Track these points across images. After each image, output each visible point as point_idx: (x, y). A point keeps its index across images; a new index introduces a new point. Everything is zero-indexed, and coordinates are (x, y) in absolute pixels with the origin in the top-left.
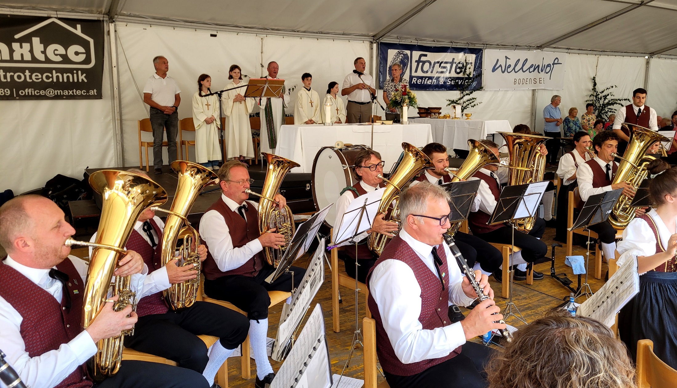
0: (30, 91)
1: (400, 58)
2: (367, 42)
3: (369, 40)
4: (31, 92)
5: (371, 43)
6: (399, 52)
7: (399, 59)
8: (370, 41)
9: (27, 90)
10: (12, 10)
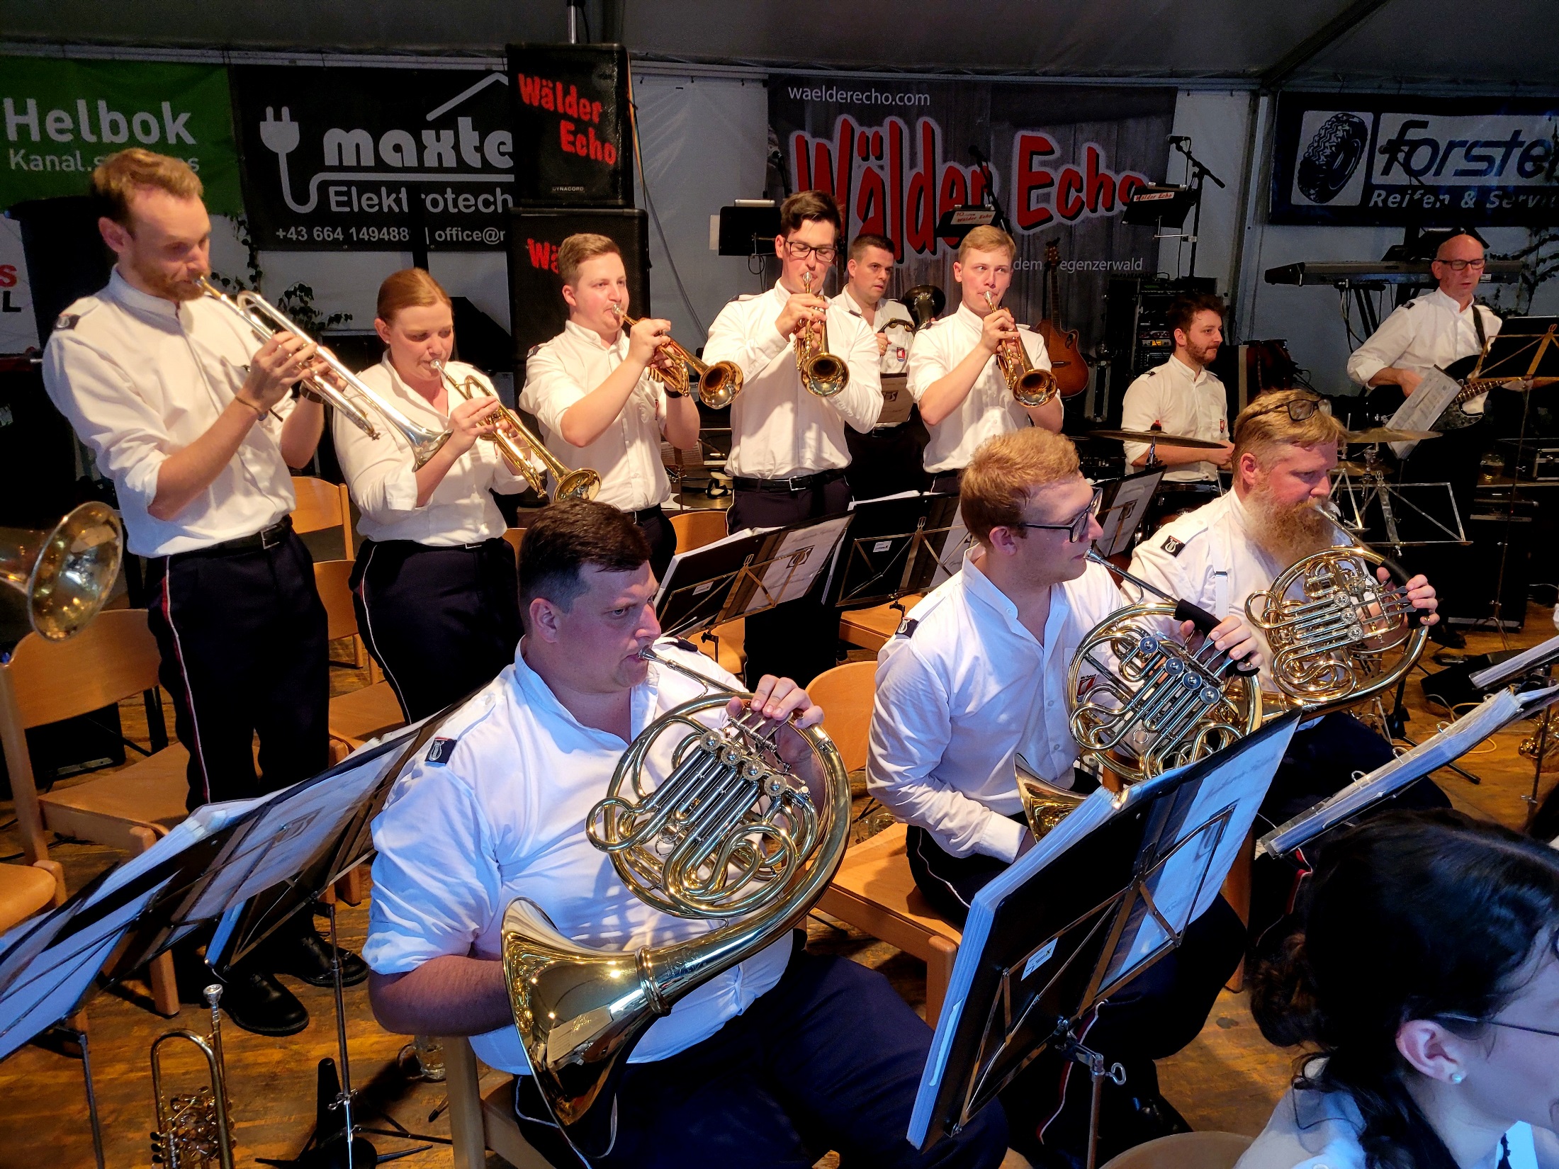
0: (454, 232)
1: (1340, 134)
2: (1244, 93)
3: (1247, 87)
4: (457, 235)
5: (1255, 96)
6: (1336, 117)
7: (1333, 139)
8: (1250, 90)
9: (448, 229)
10: (421, 59)
